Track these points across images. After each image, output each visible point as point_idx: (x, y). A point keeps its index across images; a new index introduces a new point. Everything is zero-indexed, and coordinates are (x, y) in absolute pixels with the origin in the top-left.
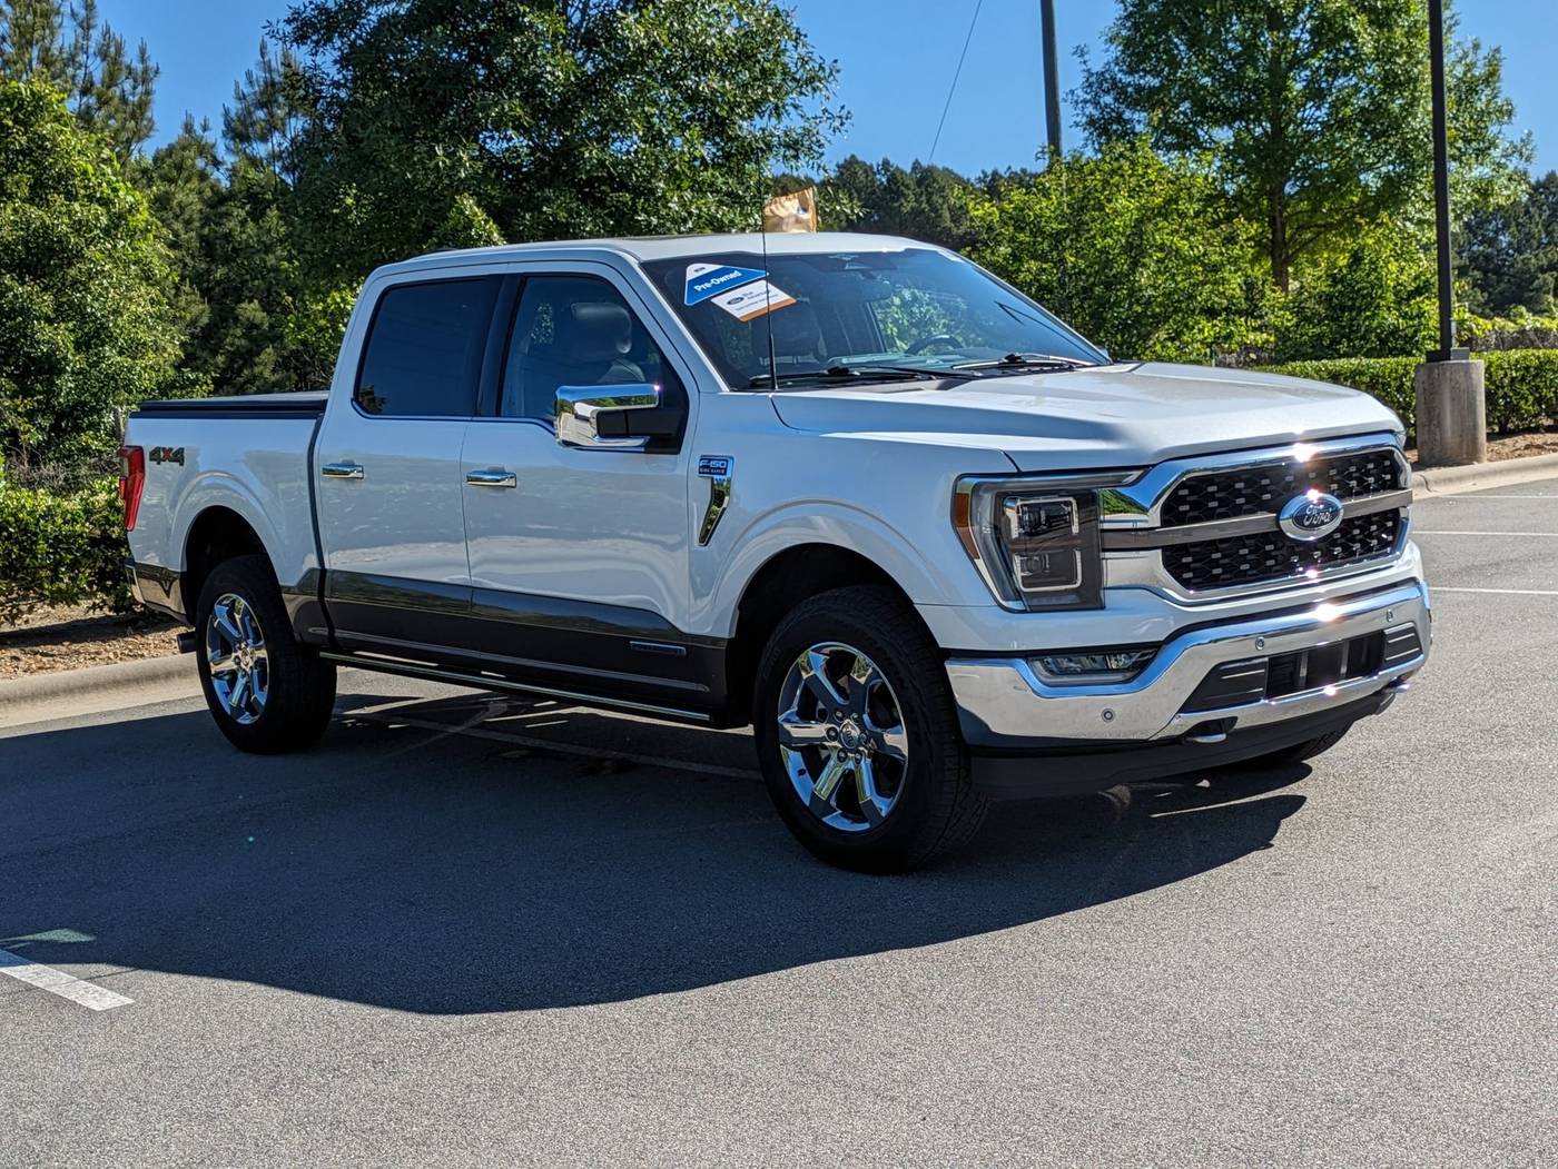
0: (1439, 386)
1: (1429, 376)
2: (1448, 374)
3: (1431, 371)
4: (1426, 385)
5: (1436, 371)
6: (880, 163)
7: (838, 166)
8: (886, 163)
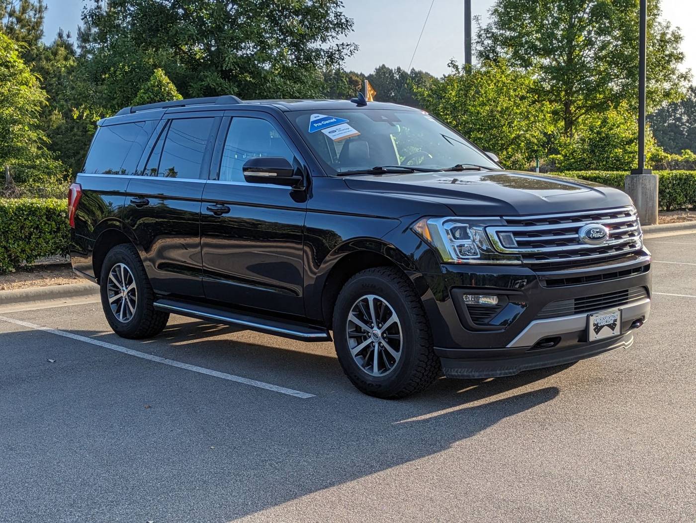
0: (637, 186)
1: (632, 181)
2: (641, 181)
3: (633, 179)
4: (630, 186)
6: (396, 69)
7: (376, 69)
8: (399, 69)
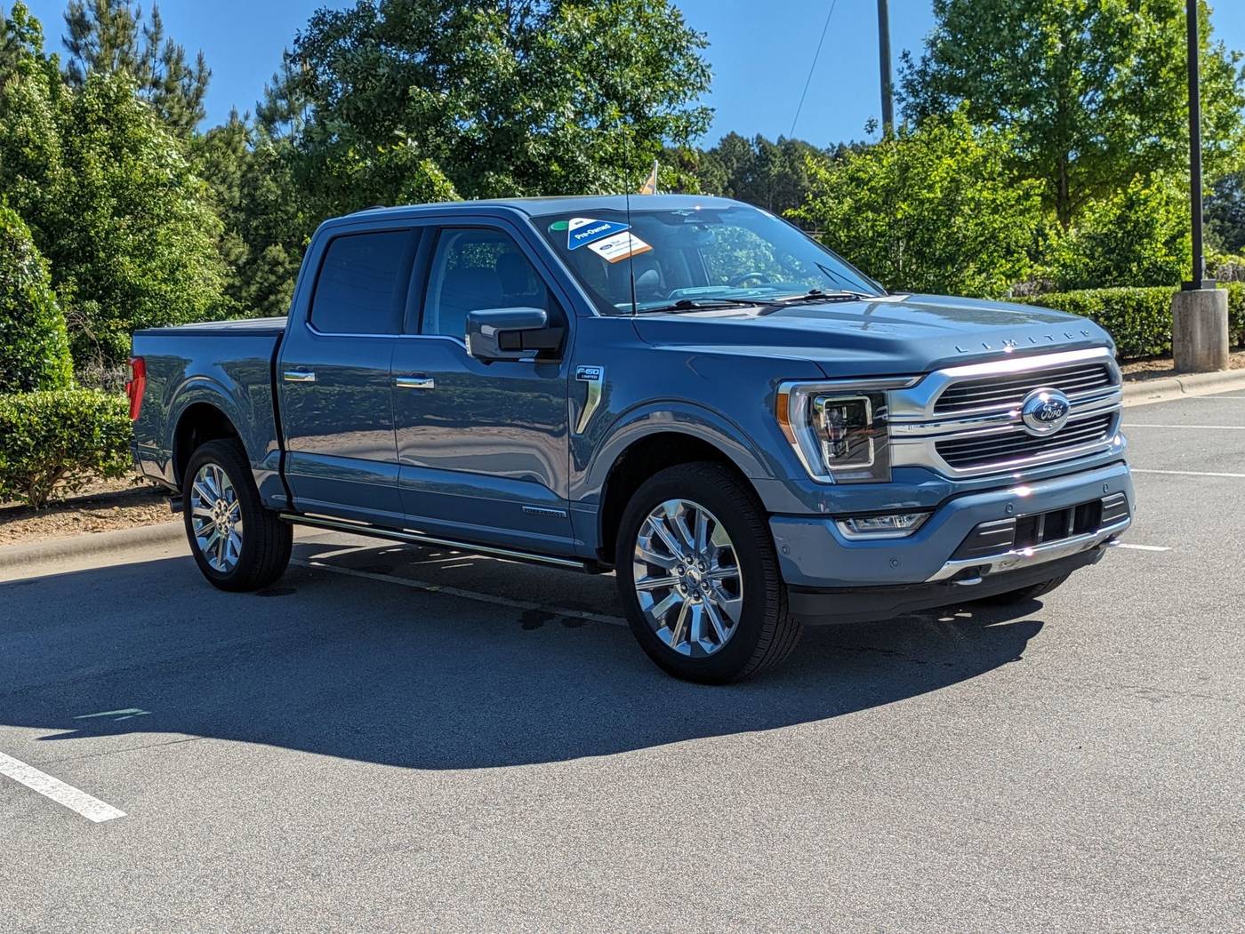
0: (1192, 309)
1: (1183, 302)
2: (1199, 300)
3: (1185, 297)
4: (1181, 310)
5: (1189, 298)
6: (755, 137)
7: (722, 140)
8: (759, 137)
